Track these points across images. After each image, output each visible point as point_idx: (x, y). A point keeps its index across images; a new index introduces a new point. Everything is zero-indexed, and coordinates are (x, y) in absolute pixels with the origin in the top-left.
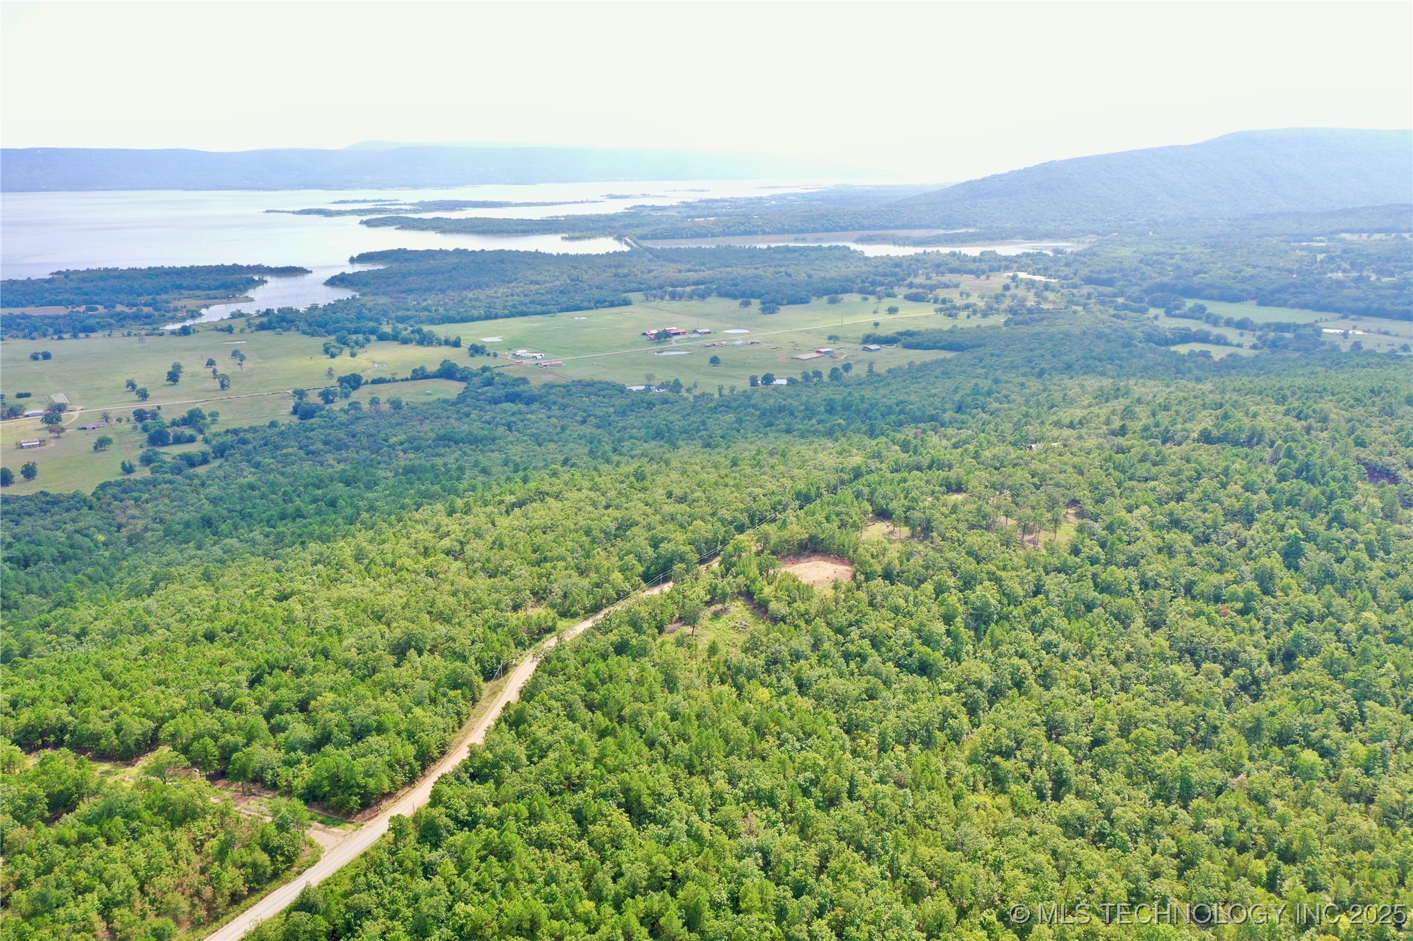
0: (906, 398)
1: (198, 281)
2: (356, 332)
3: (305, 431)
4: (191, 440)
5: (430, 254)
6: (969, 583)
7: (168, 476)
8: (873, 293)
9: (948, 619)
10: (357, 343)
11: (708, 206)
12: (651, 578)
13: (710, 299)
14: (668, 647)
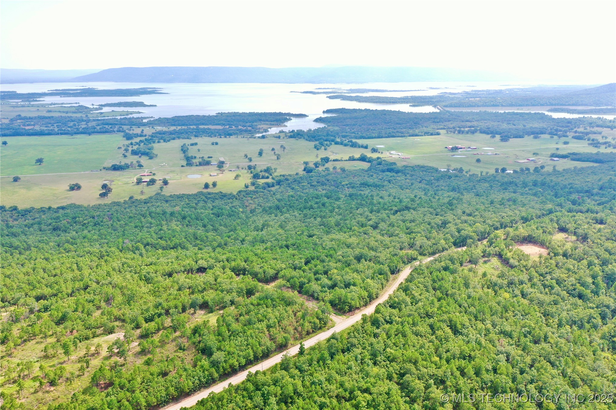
0: (574, 182)
1: (267, 118)
2: (326, 141)
3: (310, 177)
4: (268, 178)
5: (355, 111)
6: (605, 263)
7: (262, 190)
8: (556, 135)
9: (594, 277)
10: (327, 145)
11: (475, 94)
12: (456, 244)
13: (476, 134)
14: (465, 271)
